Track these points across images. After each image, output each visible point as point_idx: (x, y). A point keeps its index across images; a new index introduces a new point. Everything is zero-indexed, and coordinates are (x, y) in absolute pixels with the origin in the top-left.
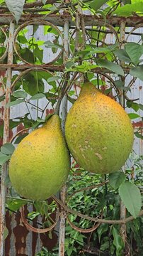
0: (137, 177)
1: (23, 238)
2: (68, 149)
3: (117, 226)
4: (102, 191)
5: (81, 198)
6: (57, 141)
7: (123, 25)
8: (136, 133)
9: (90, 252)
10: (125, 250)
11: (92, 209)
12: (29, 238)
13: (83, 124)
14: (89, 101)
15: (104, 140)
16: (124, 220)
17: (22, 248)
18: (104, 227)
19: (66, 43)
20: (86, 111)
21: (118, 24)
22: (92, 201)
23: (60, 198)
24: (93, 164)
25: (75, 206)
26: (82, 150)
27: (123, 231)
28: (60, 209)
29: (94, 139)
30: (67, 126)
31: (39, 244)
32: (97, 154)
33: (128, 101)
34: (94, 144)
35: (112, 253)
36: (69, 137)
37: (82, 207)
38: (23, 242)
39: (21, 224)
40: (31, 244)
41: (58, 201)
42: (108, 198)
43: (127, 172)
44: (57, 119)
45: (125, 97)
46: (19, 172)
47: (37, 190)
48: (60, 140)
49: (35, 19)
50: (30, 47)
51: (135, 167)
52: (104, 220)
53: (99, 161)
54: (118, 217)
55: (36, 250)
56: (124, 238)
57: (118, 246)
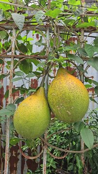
0: (90, 123)
1: (15, 164)
2: (50, 108)
3: (78, 154)
4: (69, 133)
5: (54, 137)
6: (43, 103)
7: (82, 31)
8: (91, 98)
9: (60, 172)
10: (83, 170)
11: (62, 144)
12: (19, 164)
13: (59, 93)
14: (63, 80)
15: (72, 103)
16: (83, 151)
17: (15, 171)
18: (71, 155)
19: (47, 42)
20: (61, 85)
21: (80, 31)
22: (62, 139)
23: (44, 138)
24: (65, 117)
25: (51, 142)
26: (59, 109)
27: (82, 157)
28: (44, 144)
29: (66, 103)
30: (49, 94)
31: (26, 168)
32: (67, 111)
33: (86, 78)
34: (66, 105)
35: (75, 172)
36: (50, 101)
37: (55, 143)
38: (15, 166)
39: (14, 155)
40: (20, 168)
41: (43, 139)
42: (73, 137)
43: (84, 121)
44: (43, 90)
45: (84, 76)
46: (20, 122)
47: (31, 133)
48: (45, 103)
49: (29, 27)
50: (24, 43)
51: (89, 117)
52: (71, 151)
53: (69, 115)
54: (79, 149)
55: (24, 172)
56: (83, 162)
57: (80, 167)
